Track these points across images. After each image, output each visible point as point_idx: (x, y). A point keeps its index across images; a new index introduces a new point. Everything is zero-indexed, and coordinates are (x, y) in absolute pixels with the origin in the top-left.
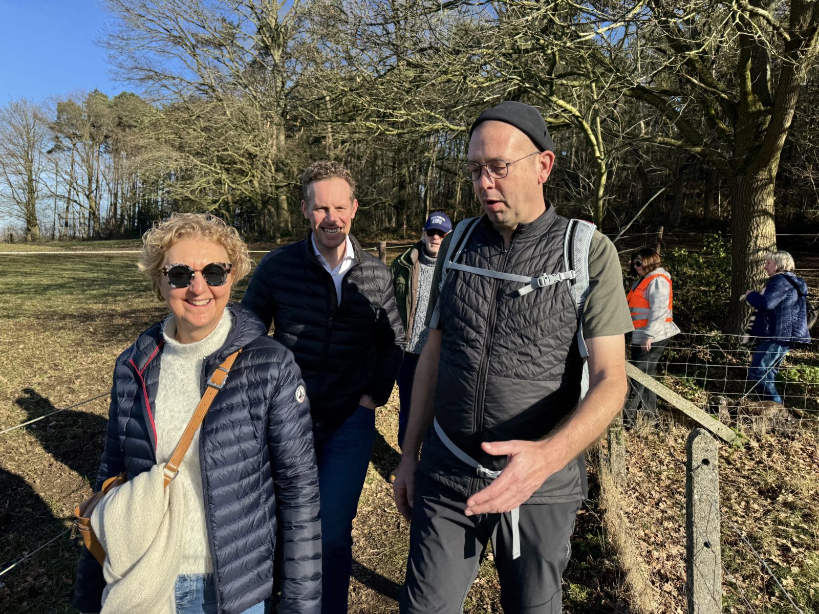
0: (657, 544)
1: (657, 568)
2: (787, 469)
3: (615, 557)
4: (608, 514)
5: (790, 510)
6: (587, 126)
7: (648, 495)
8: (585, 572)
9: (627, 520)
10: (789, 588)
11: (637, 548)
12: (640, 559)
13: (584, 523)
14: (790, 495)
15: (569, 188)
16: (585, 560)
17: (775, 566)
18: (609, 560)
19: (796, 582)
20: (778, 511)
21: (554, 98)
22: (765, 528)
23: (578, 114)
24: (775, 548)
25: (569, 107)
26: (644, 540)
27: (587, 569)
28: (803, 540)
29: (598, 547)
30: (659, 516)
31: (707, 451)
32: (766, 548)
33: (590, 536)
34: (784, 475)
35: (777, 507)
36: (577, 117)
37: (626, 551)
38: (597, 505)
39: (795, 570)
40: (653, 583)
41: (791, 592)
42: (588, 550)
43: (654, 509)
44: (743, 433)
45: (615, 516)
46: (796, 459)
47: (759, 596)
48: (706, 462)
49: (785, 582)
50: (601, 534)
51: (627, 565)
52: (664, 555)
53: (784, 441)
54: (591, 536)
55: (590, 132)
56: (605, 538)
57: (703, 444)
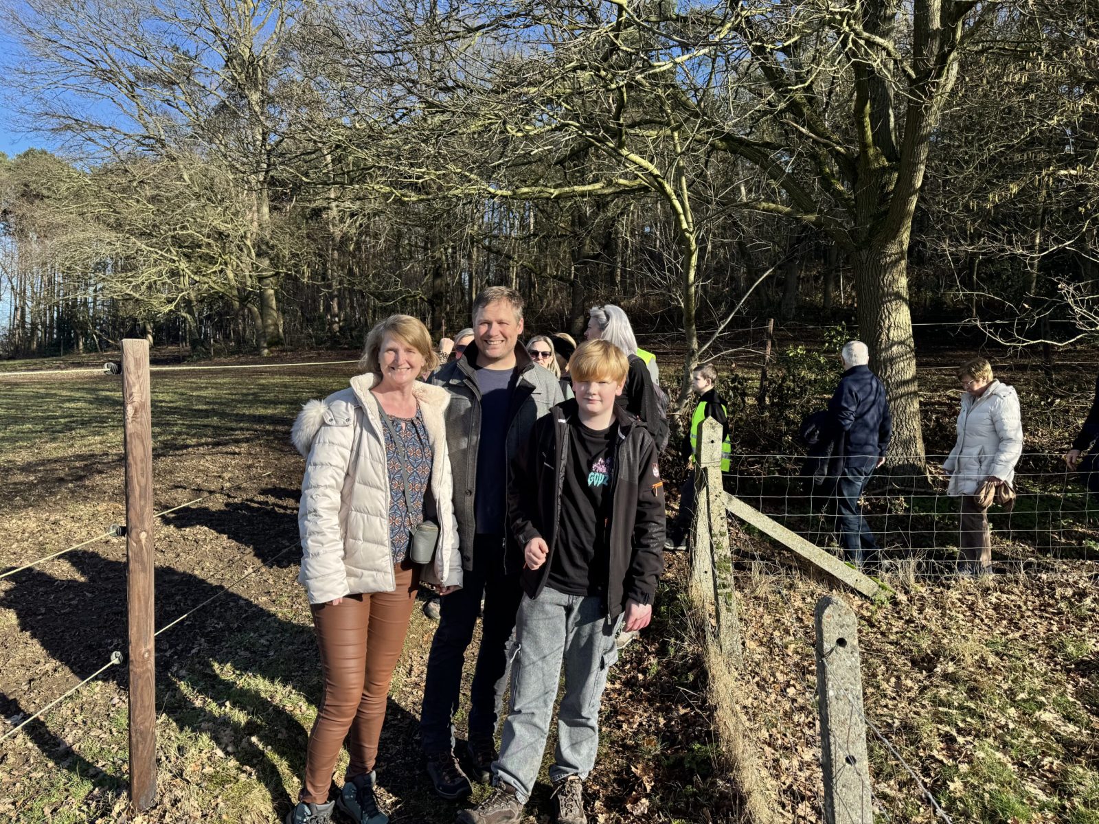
0: (786, 748)
1: (788, 783)
2: (944, 628)
3: (731, 775)
4: (719, 713)
5: (952, 684)
6: (669, 189)
7: (772, 679)
8: (691, 800)
9: (744, 718)
10: (958, 795)
11: (760, 758)
12: (764, 773)
13: (688, 727)
14: (951, 663)
15: (652, 272)
16: (691, 783)
17: (938, 764)
18: (722, 780)
19: (965, 784)
20: (937, 686)
21: (624, 152)
22: (922, 711)
23: (656, 172)
24: (937, 739)
25: (645, 163)
26: (769, 745)
27: (694, 795)
28: (970, 724)
29: (706, 761)
30: (787, 707)
31: (842, 627)
32: (925, 741)
33: (696, 746)
34: (941, 636)
35: (936, 681)
36: (656, 177)
37: (746, 764)
38: (704, 701)
39: (964, 768)
40: (784, 806)
41: (961, 800)
42: (694, 766)
43: (779, 698)
44: (887, 584)
45: (729, 712)
46: (953, 613)
47: (922, 810)
48: (841, 642)
49: (952, 786)
50: (710, 742)
51: (747, 786)
52: (795, 763)
53: (938, 590)
54: (699, 746)
55: (674, 197)
56: (718, 746)
57: (837, 617)
